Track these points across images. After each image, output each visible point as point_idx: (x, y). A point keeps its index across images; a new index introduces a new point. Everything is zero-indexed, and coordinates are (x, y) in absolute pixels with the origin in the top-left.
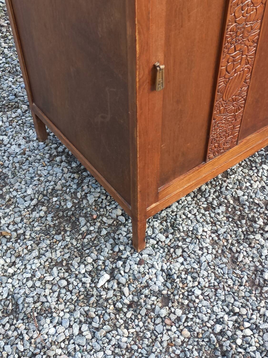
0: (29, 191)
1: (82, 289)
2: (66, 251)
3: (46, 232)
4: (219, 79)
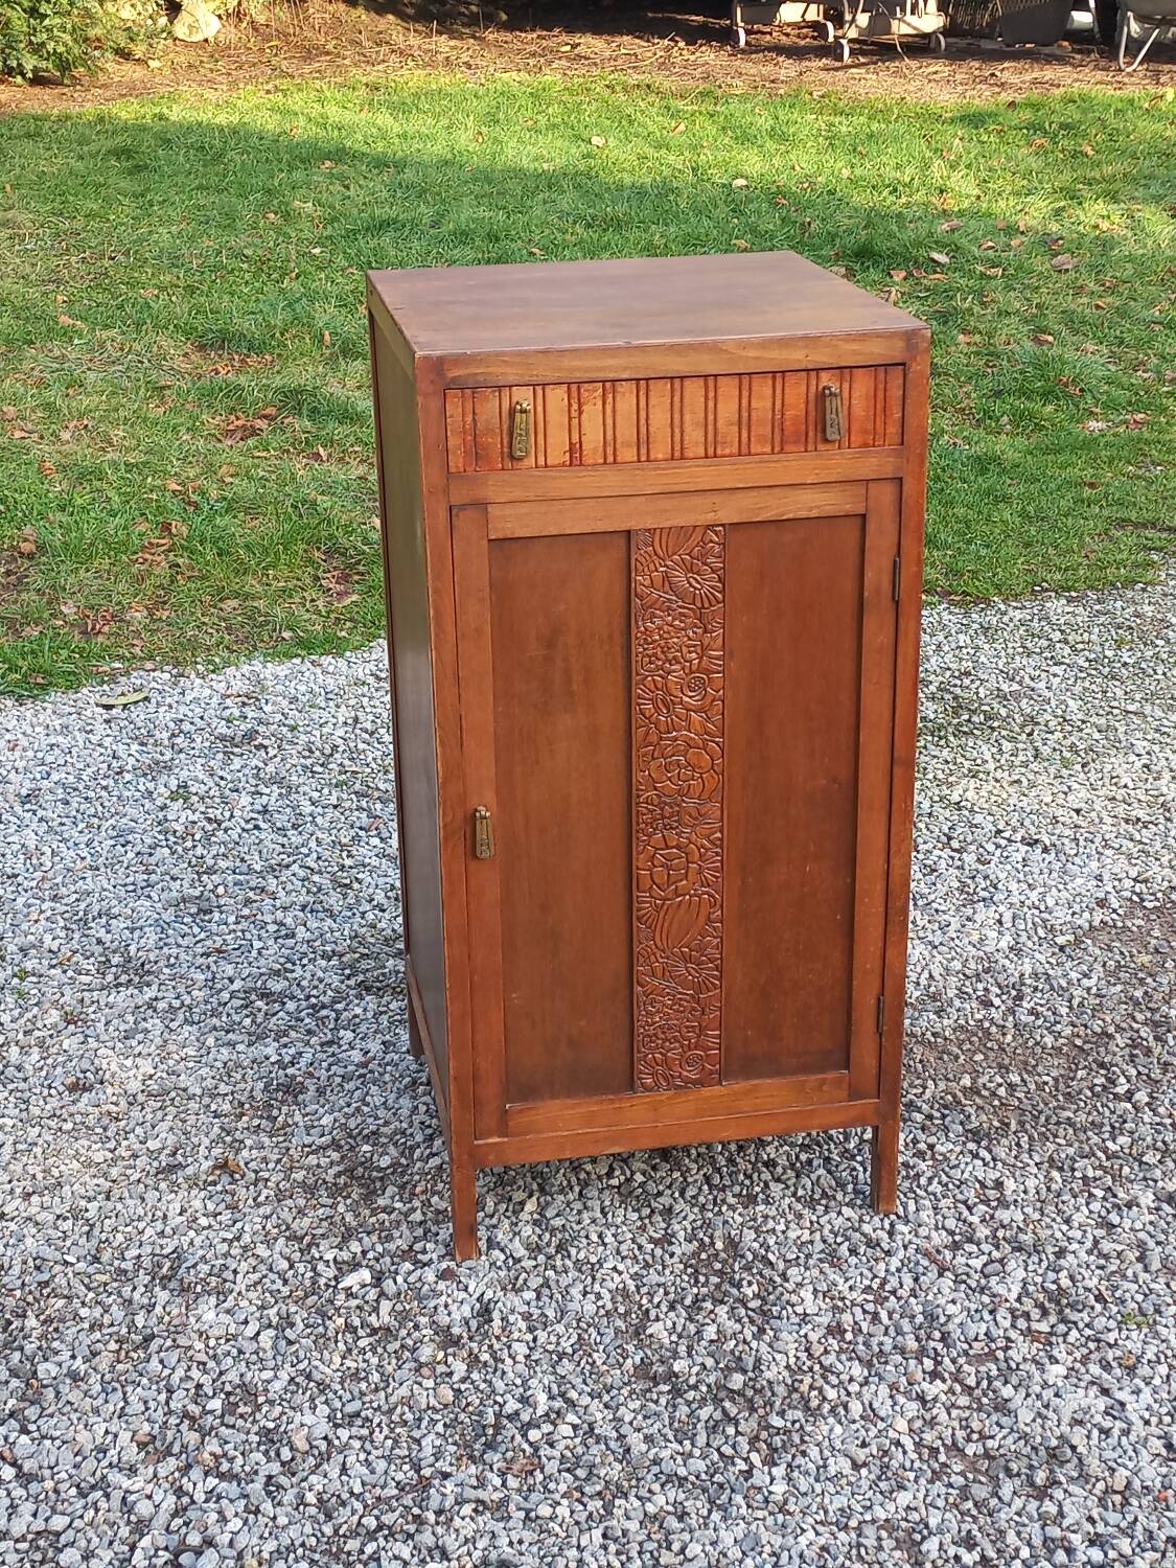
0: (324, 1121)
1: (307, 1283)
2: (325, 1224)
3: (310, 1190)
4: (635, 893)
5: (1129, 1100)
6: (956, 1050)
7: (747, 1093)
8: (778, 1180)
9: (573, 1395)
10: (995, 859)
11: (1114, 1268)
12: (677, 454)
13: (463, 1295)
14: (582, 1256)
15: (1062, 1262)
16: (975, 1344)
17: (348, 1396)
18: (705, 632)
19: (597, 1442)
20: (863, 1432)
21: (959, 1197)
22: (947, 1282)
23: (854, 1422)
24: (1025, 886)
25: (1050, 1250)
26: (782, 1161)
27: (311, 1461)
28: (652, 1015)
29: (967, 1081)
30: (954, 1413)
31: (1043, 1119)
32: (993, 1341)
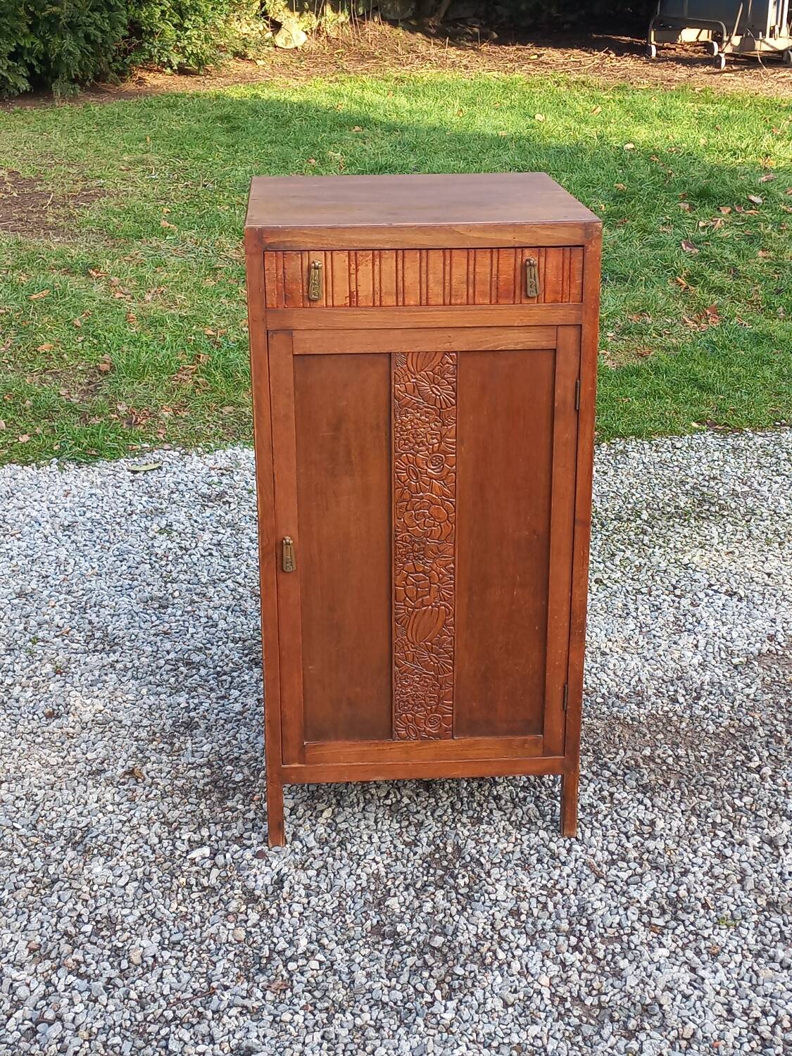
4: (394, 602)
5: (758, 772)
6: (645, 730)
7: (471, 745)
8: (500, 809)
9: (325, 941)
10: (703, 603)
11: (720, 886)
12: (424, 302)
13: (268, 869)
14: (354, 849)
15: (684, 879)
16: (609, 930)
17: (175, 930)
18: (443, 425)
19: (334, 975)
20: (517, 982)
21: (623, 829)
22: (600, 886)
23: (513, 975)
24: (720, 623)
25: (677, 870)
26: (506, 796)
27: (140, 970)
28: (406, 687)
29: (647, 752)
30: (584, 975)
31: (694, 781)
32: (622, 929)
